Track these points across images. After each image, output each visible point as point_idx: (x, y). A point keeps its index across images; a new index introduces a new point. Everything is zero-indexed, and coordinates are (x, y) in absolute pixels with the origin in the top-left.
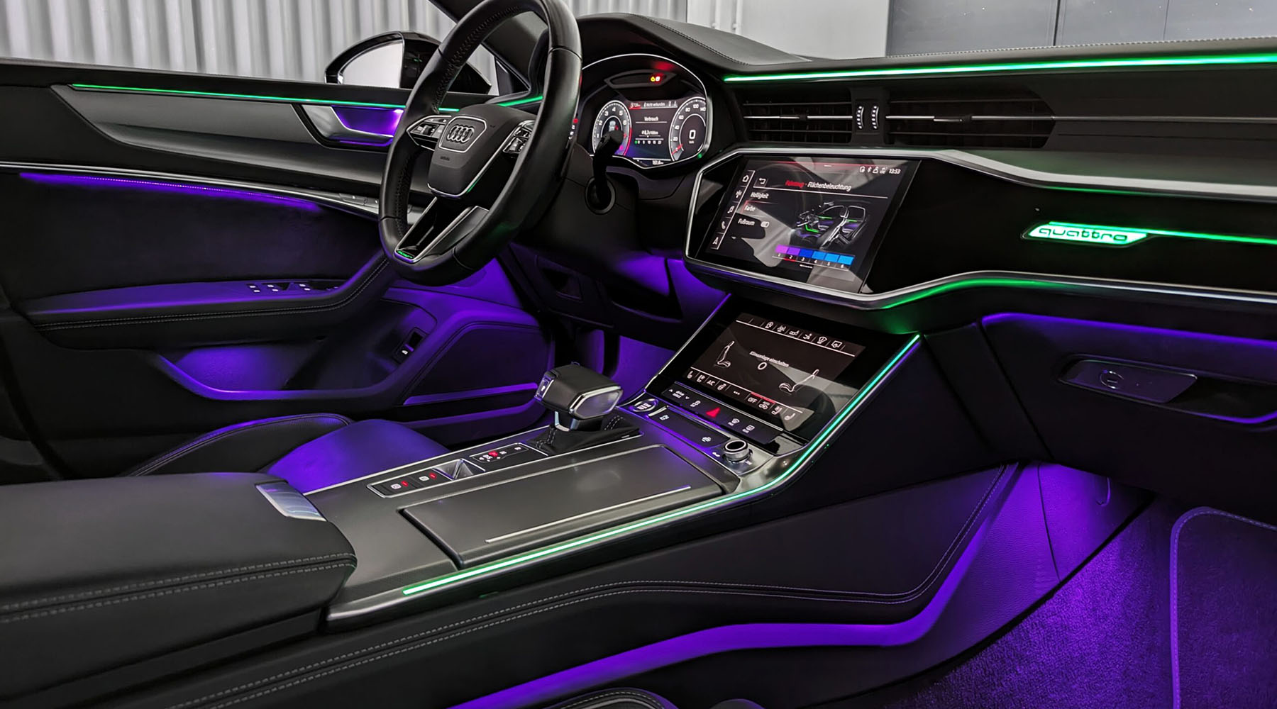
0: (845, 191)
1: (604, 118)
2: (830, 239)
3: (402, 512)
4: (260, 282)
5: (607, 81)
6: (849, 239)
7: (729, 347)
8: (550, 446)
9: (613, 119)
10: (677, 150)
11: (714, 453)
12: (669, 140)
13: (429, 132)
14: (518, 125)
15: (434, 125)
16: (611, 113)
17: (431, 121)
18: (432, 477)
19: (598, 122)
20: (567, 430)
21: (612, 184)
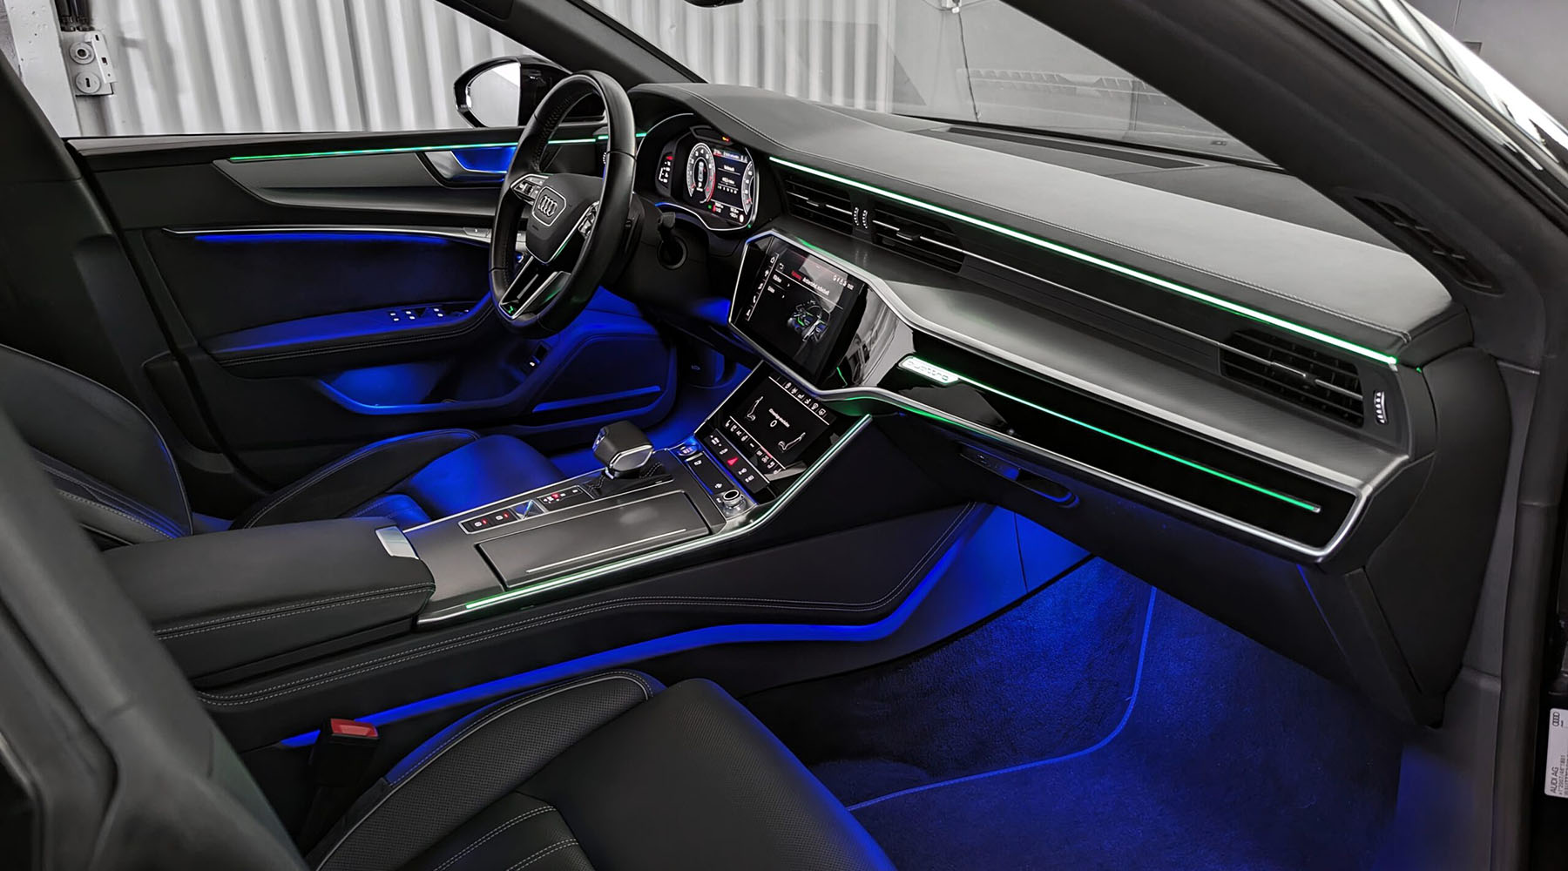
1: (695, 157)
2: (808, 334)
3: (477, 547)
4: (399, 309)
5: (692, 129)
6: (818, 338)
7: (758, 401)
8: (598, 490)
9: (701, 160)
10: (747, 202)
11: (718, 499)
12: (743, 192)
13: (528, 190)
14: (590, 204)
15: (533, 184)
16: (700, 155)
17: (531, 180)
18: (506, 516)
19: (691, 161)
20: (612, 477)
21: (683, 241)
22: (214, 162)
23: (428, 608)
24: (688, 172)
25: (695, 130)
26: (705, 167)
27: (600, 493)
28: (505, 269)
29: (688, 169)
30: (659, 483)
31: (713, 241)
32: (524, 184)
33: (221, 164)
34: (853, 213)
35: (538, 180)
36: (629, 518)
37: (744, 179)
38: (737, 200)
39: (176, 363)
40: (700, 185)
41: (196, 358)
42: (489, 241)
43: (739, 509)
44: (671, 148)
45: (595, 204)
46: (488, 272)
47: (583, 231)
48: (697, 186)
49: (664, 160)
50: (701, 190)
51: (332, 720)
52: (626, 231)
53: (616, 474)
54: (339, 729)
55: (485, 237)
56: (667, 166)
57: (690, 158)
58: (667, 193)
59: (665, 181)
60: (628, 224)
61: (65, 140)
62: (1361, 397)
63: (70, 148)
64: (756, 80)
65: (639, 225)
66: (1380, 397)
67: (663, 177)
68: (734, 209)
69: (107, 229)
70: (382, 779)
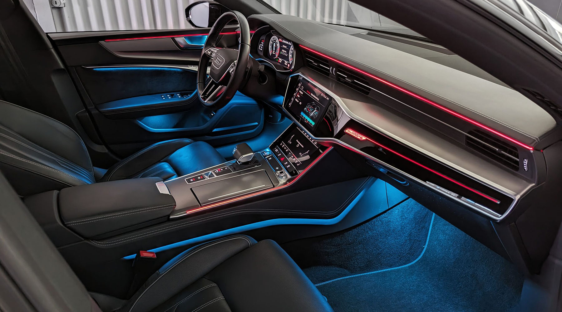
0: (317, 100)
2: (311, 115)
3: (191, 189)
4: (165, 94)
6: (315, 117)
7: (292, 136)
8: (234, 168)
9: (274, 42)
10: (291, 59)
11: (277, 174)
12: (289, 56)
13: (211, 54)
14: (233, 62)
15: (213, 52)
16: (274, 40)
17: (212, 50)
18: (201, 177)
19: (271, 42)
20: (239, 164)
21: (266, 74)
22: (100, 42)
23: (173, 212)
24: (269, 47)
25: (272, 32)
26: (276, 45)
27: (235, 169)
28: (202, 83)
29: (270, 45)
30: (256, 166)
31: (277, 74)
32: (210, 51)
33: (102, 42)
34: (330, 69)
35: (215, 50)
36: (246, 179)
37: (290, 51)
38: (287, 58)
39: (87, 114)
40: (274, 51)
41: (94, 112)
42: (197, 70)
43: (284, 178)
44: (263, 37)
45: (235, 62)
46: (196, 84)
47: (230, 72)
48: (273, 52)
49: (261, 41)
50: (274, 54)
51: (141, 251)
52: (246, 72)
53: (241, 163)
54: (143, 255)
55: (195, 68)
56: (262, 44)
57: (270, 41)
58: (262, 54)
59: (261, 49)
60: (247, 69)
61: (47, 33)
62: (518, 160)
63: (48, 37)
64: (296, 14)
65: (251, 69)
66: (526, 161)
67: (260, 48)
68: (286, 62)
69: (62, 66)
70: (157, 271)
